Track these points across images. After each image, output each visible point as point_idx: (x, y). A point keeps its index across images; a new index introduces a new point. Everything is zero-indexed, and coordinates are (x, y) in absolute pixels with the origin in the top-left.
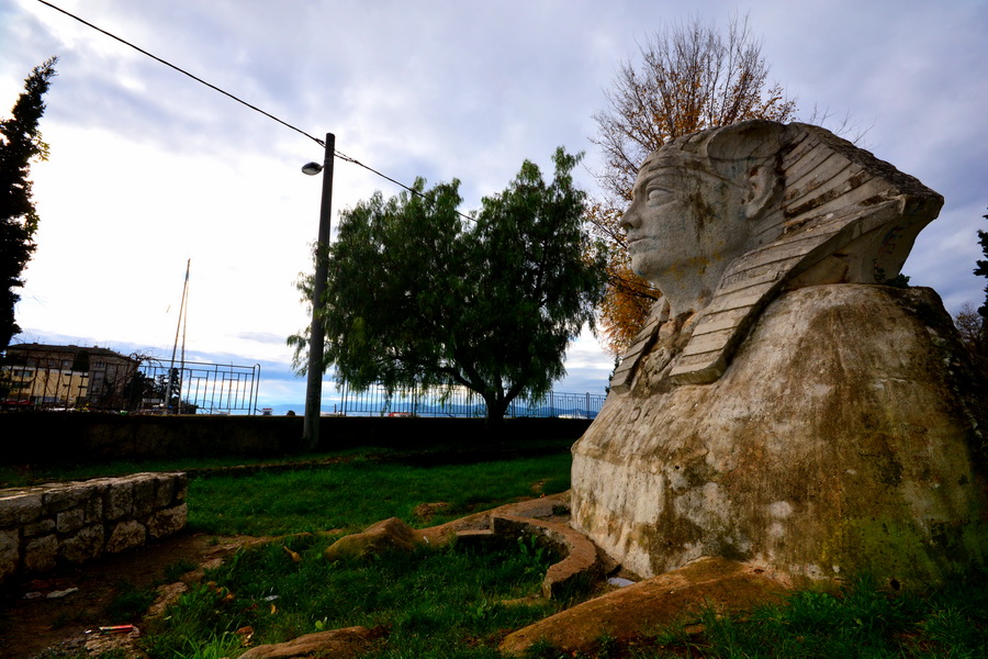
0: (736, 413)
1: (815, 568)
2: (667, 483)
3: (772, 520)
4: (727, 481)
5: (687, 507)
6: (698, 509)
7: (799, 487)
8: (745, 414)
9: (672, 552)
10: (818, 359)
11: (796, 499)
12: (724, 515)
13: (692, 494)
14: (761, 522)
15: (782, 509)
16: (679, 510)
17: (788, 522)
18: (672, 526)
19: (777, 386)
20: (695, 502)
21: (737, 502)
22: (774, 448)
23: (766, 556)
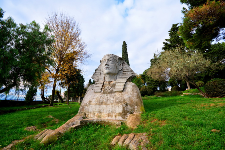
0: (128, 96)
1: (140, 112)
2: (123, 106)
3: (135, 108)
4: (130, 105)
5: (126, 109)
6: (128, 109)
7: (137, 104)
8: (129, 96)
9: (125, 115)
10: (135, 91)
11: (137, 106)
12: (131, 109)
13: (127, 107)
14: (134, 109)
15: (136, 107)
16: (125, 109)
17: (137, 108)
18: (125, 112)
19: (131, 93)
20: (127, 108)
21: (132, 107)
22: (134, 100)
23: (135, 112)
